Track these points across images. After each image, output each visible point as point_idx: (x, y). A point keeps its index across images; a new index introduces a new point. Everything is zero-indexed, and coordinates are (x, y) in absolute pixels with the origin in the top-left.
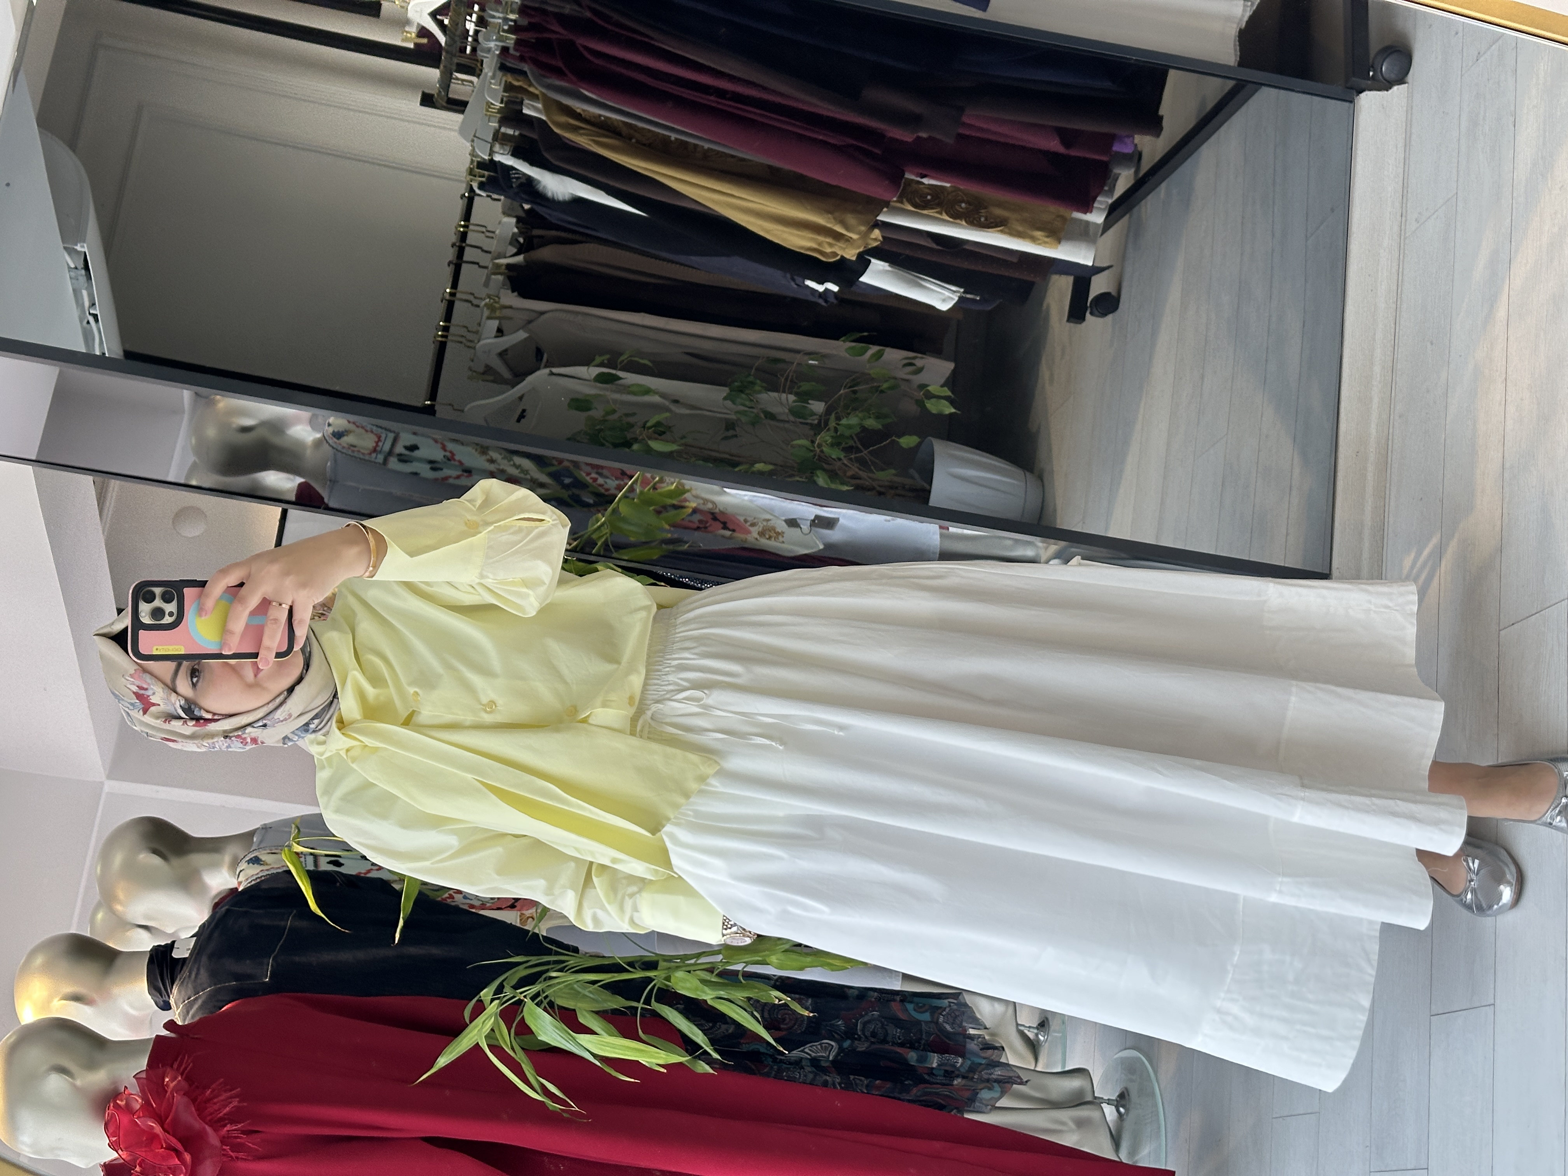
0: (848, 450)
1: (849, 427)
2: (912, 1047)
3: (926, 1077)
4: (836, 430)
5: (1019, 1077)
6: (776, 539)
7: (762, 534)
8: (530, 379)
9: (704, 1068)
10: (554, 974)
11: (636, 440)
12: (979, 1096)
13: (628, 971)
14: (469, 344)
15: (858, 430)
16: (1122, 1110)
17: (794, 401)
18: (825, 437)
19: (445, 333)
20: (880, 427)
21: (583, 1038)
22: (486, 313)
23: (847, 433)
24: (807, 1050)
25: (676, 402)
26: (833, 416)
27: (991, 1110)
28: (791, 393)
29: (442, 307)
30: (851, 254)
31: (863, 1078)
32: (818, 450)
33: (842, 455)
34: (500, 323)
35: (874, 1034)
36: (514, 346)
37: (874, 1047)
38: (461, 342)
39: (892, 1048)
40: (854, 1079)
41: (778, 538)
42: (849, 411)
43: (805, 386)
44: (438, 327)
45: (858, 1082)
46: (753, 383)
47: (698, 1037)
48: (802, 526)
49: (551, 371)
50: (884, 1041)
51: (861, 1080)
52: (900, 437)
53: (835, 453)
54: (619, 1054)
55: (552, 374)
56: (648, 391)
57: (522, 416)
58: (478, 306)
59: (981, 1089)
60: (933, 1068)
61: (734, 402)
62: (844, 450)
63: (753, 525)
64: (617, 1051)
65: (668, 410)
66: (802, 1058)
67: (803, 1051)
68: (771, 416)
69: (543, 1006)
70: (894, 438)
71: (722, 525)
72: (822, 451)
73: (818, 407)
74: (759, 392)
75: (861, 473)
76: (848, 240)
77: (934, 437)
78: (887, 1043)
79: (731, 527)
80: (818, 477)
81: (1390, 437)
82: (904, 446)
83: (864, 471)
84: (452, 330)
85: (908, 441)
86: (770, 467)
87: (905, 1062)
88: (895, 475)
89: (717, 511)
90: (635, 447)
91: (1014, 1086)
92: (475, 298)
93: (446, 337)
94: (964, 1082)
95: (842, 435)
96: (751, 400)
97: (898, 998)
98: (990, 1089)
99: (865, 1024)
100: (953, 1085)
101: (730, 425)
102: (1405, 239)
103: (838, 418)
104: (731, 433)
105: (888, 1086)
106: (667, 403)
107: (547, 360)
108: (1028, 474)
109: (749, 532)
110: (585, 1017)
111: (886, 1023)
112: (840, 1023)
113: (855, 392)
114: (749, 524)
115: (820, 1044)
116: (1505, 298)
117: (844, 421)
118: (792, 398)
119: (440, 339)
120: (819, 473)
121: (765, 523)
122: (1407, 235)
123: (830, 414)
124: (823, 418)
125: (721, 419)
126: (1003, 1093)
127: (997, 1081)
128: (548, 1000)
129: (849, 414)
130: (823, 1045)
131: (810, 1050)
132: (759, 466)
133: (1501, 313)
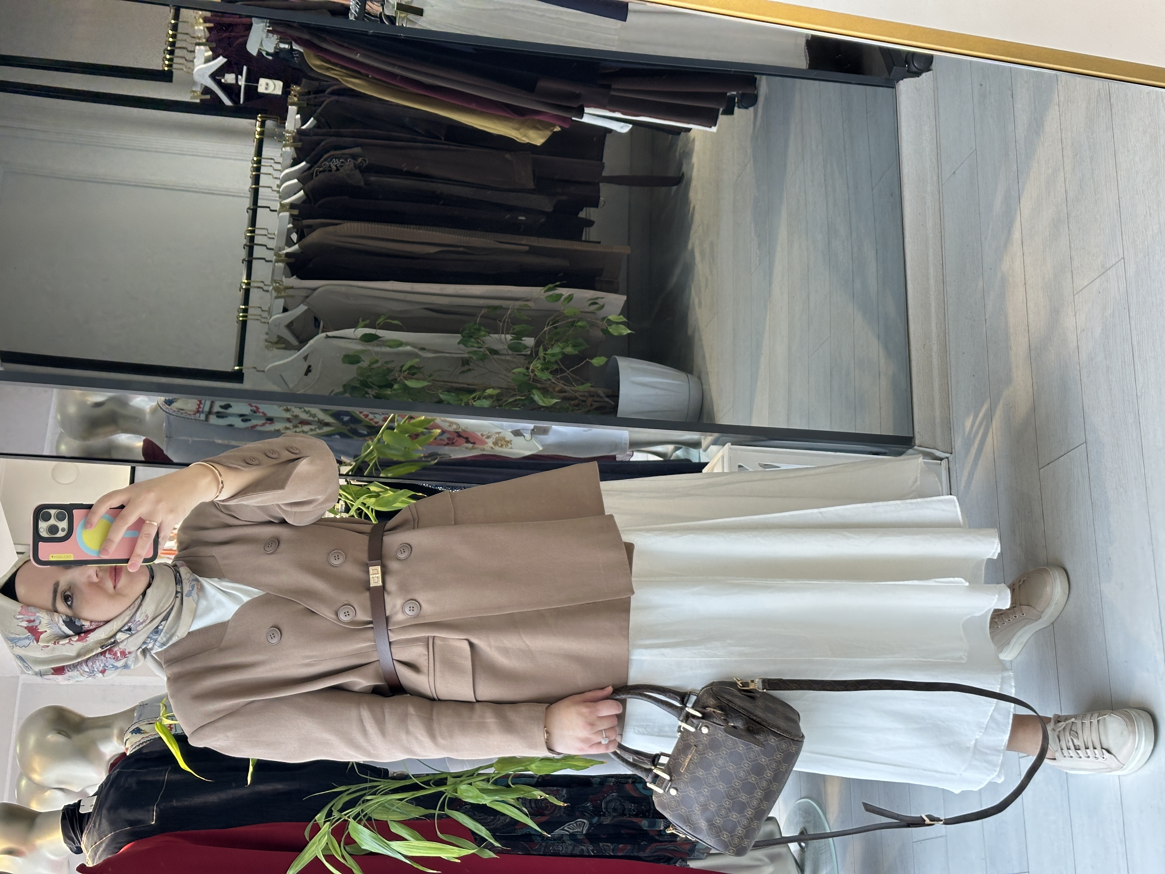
0: (554, 372)
1: (553, 355)
2: (645, 817)
3: (657, 837)
4: (545, 359)
6: (507, 446)
7: (495, 443)
8: (311, 342)
9: (488, 854)
10: (369, 798)
11: (395, 380)
12: (697, 847)
13: (425, 789)
14: (263, 320)
15: (560, 356)
16: (803, 844)
17: (511, 340)
18: (536, 365)
19: (245, 314)
20: (577, 352)
21: (395, 844)
22: (274, 294)
23: (553, 359)
24: (566, 828)
25: (423, 349)
26: (541, 348)
27: (707, 856)
28: (508, 334)
29: (241, 294)
31: (609, 844)
32: (532, 375)
33: (550, 377)
34: (285, 301)
35: (615, 810)
36: (298, 318)
37: (616, 819)
38: (258, 320)
39: (629, 819)
40: (603, 846)
41: (508, 446)
42: (552, 343)
43: (518, 328)
44: (239, 310)
45: (606, 847)
46: (479, 330)
47: (483, 831)
48: (524, 434)
49: (327, 335)
50: (623, 814)
51: (608, 846)
52: (592, 358)
53: (545, 376)
54: (423, 853)
55: (328, 337)
56: (401, 344)
57: (309, 370)
58: (267, 291)
60: (661, 831)
61: (466, 346)
62: (551, 373)
63: (488, 437)
64: (421, 851)
65: (417, 356)
66: (563, 835)
67: (563, 829)
68: (494, 352)
69: (363, 823)
70: (587, 360)
71: (464, 440)
72: (535, 375)
73: (529, 341)
74: (485, 336)
75: (566, 387)
77: (617, 355)
78: (625, 815)
79: (472, 441)
80: (534, 394)
81: (947, 331)
82: (596, 365)
83: (568, 386)
84: (250, 311)
85: (598, 361)
86: (497, 391)
87: (641, 829)
88: (591, 386)
89: (460, 430)
90: (396, 386)
92: (265, 285)
93: (246, 316)
95: (549, 362)
96: (479, 342)
97: (630, 781)
99: (607, 803)
100: (676, 841)
101: (465, 362)
102: (942, 185)
103: (545, 349)
104: (466, 367)
105: (629, 848)
106: (416, 350)
107: (324, 327)
108: (689, 375)
109: (486, 443)
110: (395, 827)
111: (623, 801)
112: (588, 805)
113: (556, 328)
114: (485, 437)
115: (576, 823)
116: (1017, 225)
117: (549, 351)
118: (509, 337)
119: (241, 319)
120: (534, 391)
121: (497, 436)
122: (943, 182)
123: (539, 347)
124: (533, 350)
125: (458, 358)
128: (366, 817)
129: (553, 345)
130: (578, 823)
131: (568, 828)
132: (489, 391)
133: (1016, 235)
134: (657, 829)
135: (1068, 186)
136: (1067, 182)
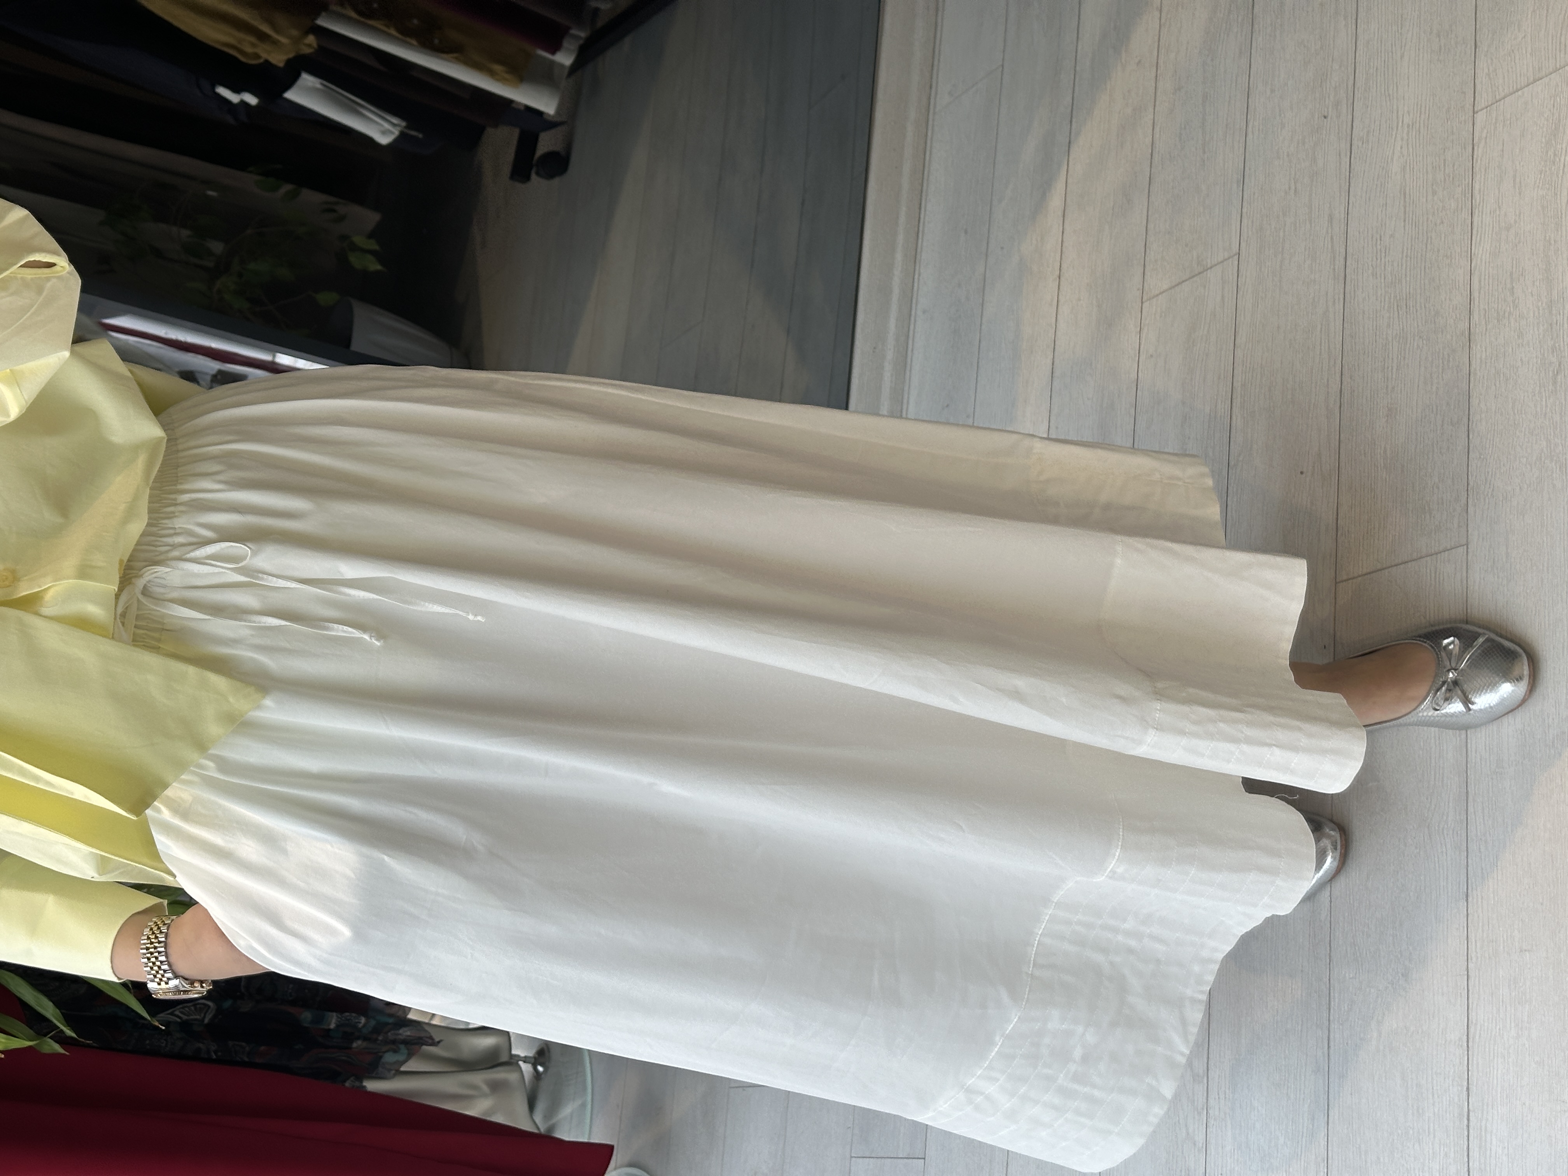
1: (257, 274)
2: (307, 1006)
3: (322, 1040)
4: (240, 276)
5: (431, 1038)
12: (383, 1060)
15: (267, 278)
17: (189, 237)
18: (226, 283)
20: (294, 278)
23: (254, 280)
24: (177, 1013)
26: (236, 259)
27: (394, 1075)
28: (184, 227)
30: (278, 59)
31: (244, 1044)
35: (260, 991)
37: (262, 1006)
39: (283, 1007)
40: (233, 1046)
43: (202, 220)
45: (238, 1048)
50: (273, 999)
51: (241, 1046)
52: (317, 292)
59: (385, 1052)
60: (330, 1030)
66: (170, 1022)
68: (157, 252)
70: (310, 292)
73: (217, 247)
74: (145, 220)
76: (275, 42)
77: (354, 297)
78: (276, 1000)
81: (911, 332)
82: (321, 303)
85: (326, 298)
87: (297, 1022)
91: (425, 1047)
94: (365, 1044)
95: (248, 283)
96: (134, 229)
98: (395, 1051)
100: (350, 1048)
102: (934, 114)
103: (243, 263)
105: (274, 1052)
108: (453, 350)
113: (262, 235)
117: (251, 266)
118: (185, 233)
122: (937, 111)
123: (233, 257)
124: (223, 260)
126: (410, 1056)
127: (407, 1042)
129: (256, 258)
130: (198, 1006)
133: (1055, 201)
134: (322, 1027)
135: (1157, 136)
136: (1157, 130)
